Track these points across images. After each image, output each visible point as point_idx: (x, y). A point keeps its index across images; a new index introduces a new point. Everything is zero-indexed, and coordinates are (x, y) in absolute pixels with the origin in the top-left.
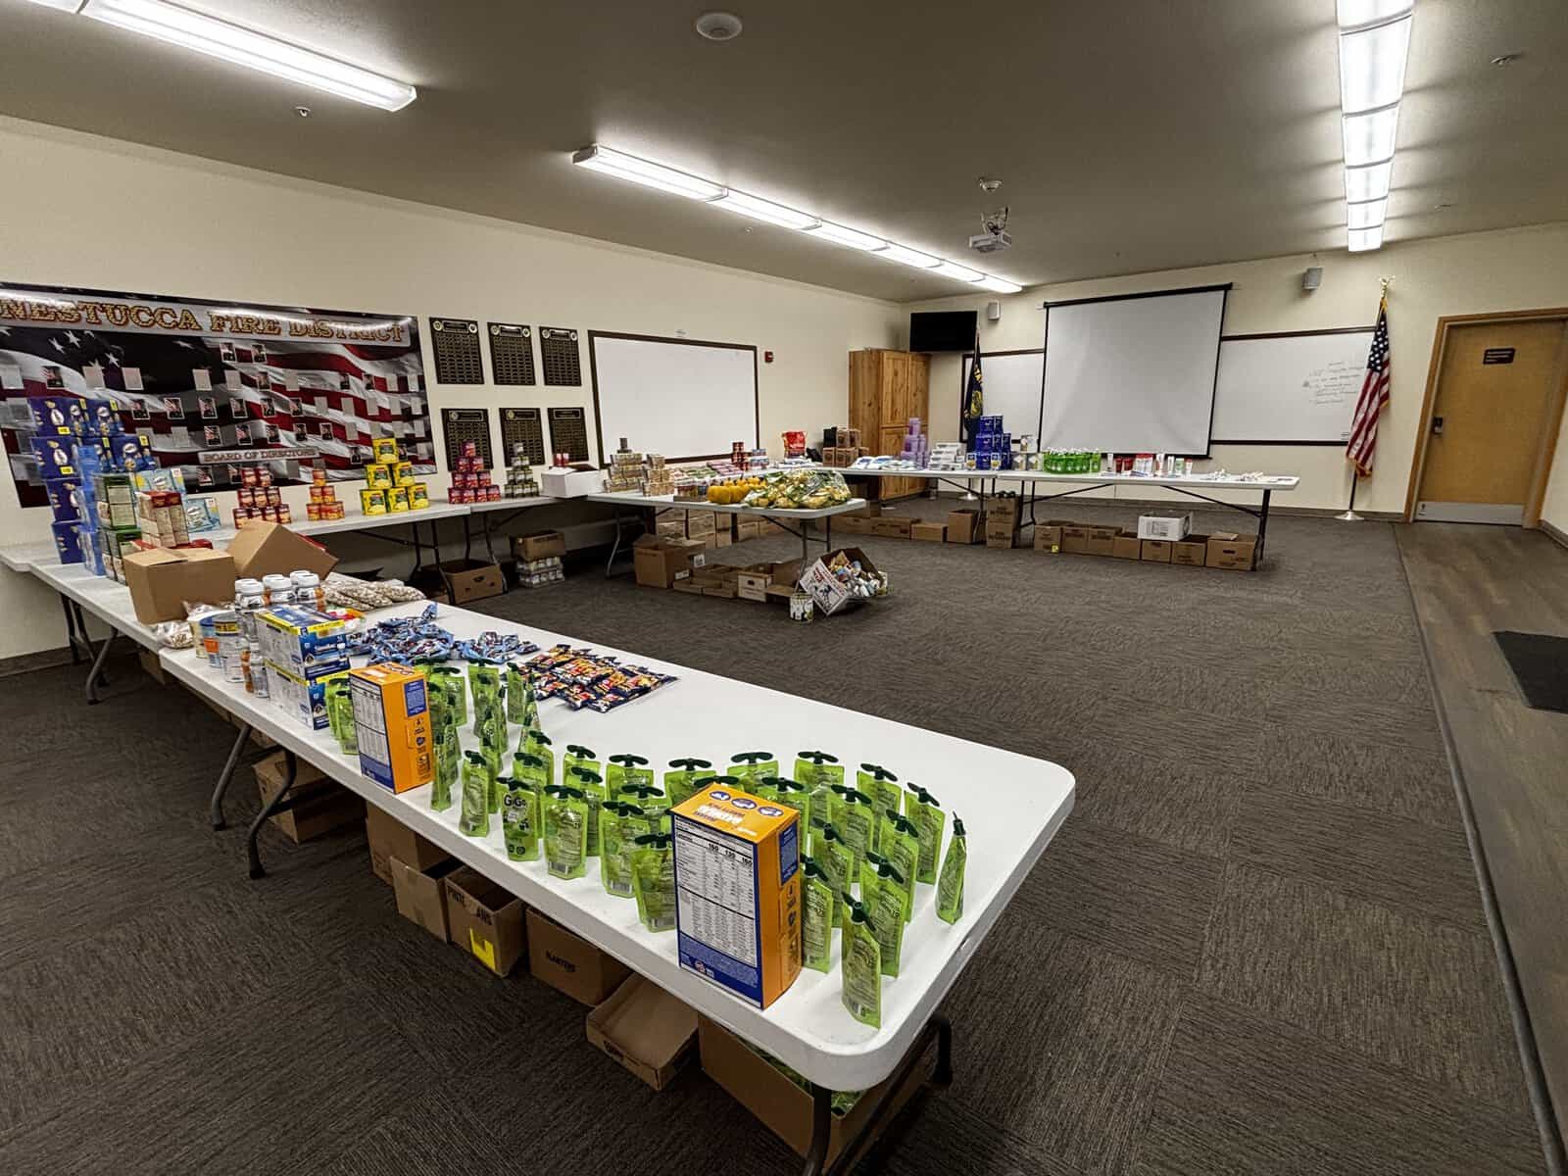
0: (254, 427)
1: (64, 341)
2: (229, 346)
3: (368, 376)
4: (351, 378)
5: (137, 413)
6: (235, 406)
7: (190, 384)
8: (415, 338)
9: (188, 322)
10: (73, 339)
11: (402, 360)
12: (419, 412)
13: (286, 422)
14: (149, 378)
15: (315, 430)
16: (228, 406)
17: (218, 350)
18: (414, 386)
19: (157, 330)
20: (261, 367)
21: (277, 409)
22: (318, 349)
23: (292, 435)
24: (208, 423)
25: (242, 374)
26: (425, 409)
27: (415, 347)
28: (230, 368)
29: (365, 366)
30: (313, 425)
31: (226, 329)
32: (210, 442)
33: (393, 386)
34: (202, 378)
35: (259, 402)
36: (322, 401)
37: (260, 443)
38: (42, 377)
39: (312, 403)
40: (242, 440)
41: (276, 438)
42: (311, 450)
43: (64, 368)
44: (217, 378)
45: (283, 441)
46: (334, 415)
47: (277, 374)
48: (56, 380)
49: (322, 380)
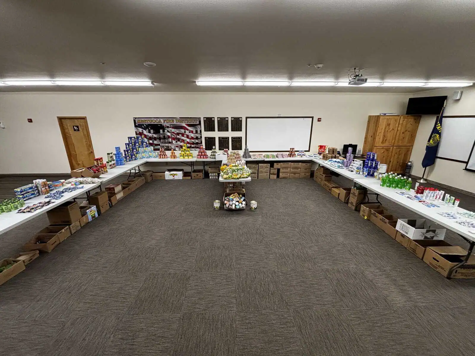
0: (169, 139)
1: (144, 126)
2: (166, 125)
3: (189, 130)
4: (186, 131)
5: (152, 137)
6: (166, 136)
7: (159, 132)
8: (200, 122)
9: (160, 121)
10: (145, 125)
11: (197, 127)
12: (200, 138)
13: (174, 139)
14: (154, 131)
15: (179, 141)
16: (165, 136)
17: (164, 126)
18: (199, 132)
19: (156, 123)
20: (171, 129)
21: (173, 137)
22: (180, 125)
23: (175, 141)
24: (162, 139)
25: (167, 130)
26: (201, 137)
27: (200, 124)
28: (166, 129)
29: (189, 128)
30: (179, 140)
31: (165, 122)
32: (162, 142)
33: (194, 132)
34: (161, 131)
35: (170, 135)
36: (181, 135)
37: (170, 143)
38: (141, 131)
39: (179, 135)
40: (167, 142)
41: (172, 142)
42: (178, 144)
43: (144, 130)
44: (164, 131)
45: (173, 143)
46: (183, 138)
47: (173, 130)
48: (143, 132)
49: (181, 131)
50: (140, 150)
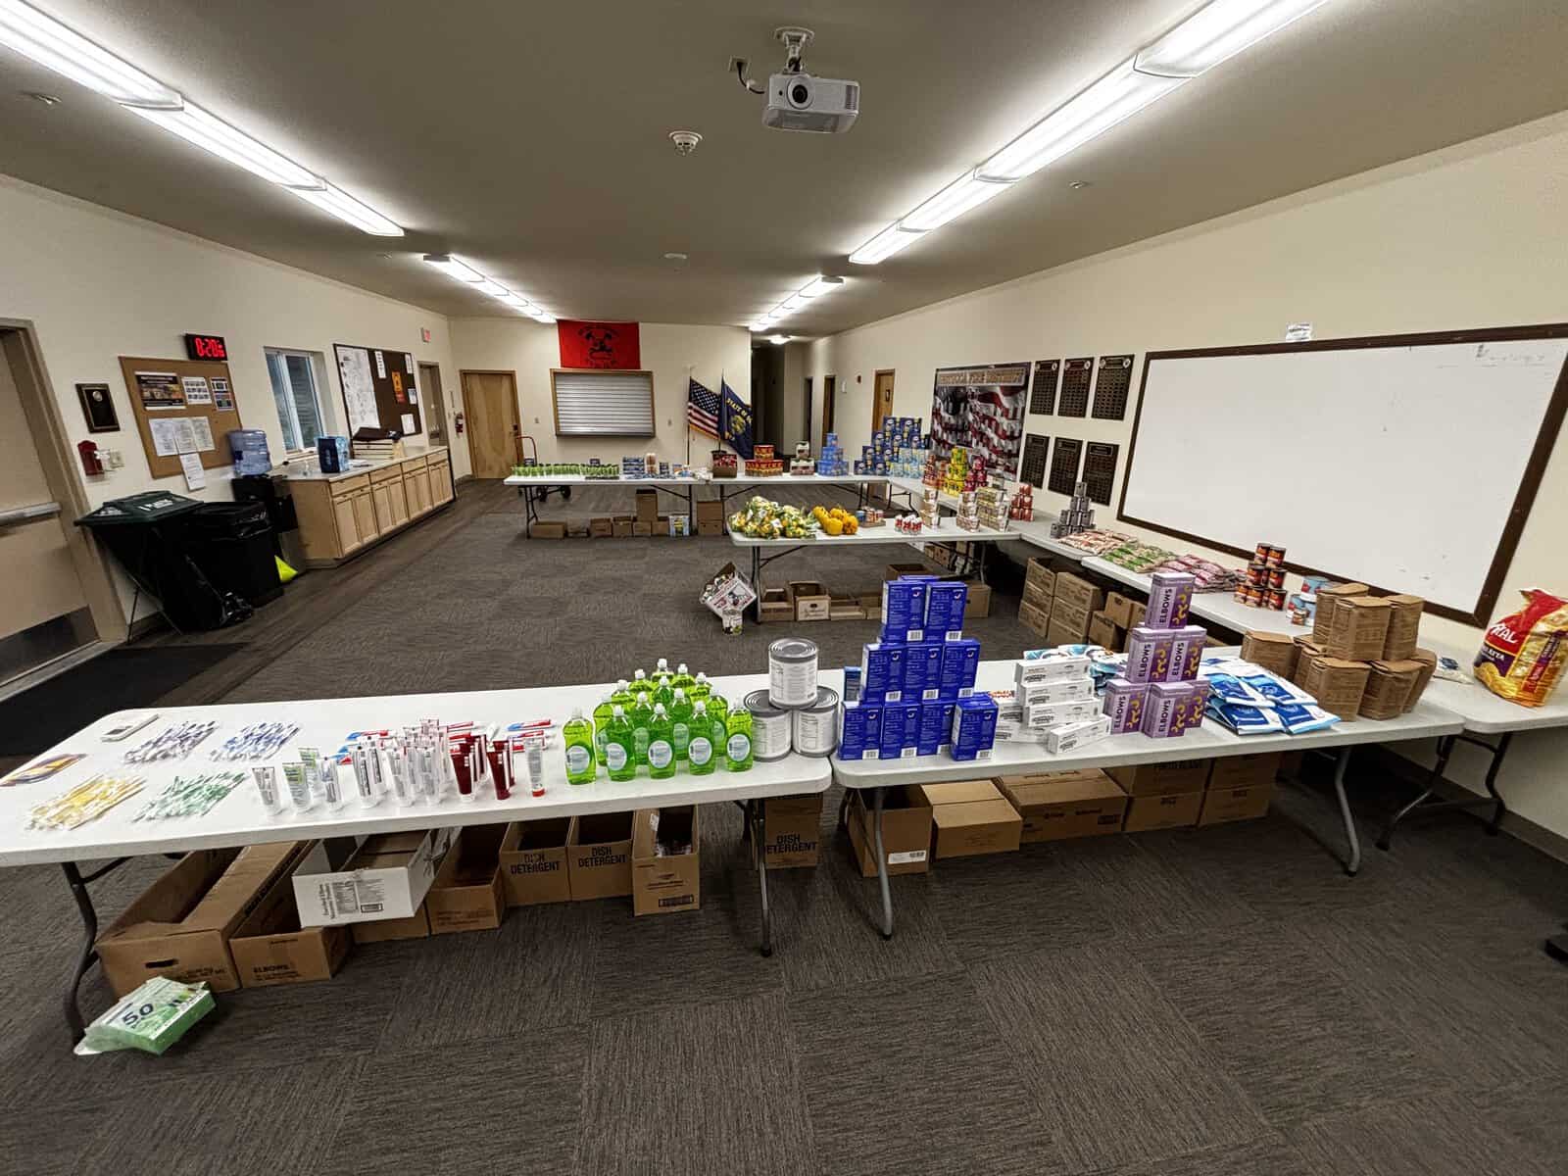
2: (971, 390)
3: (1003, 407)
4: (998, 409)
8: (1027, 379)
9: (964, 379)
11: (1019, 395)
12: (1018, 435)
16: (965, 423)
18: (1019, 415)
20: (976, 402)
22: (992, 389)
25: (971, 406)
26: (1021, 433)
27: (1026, 386)
29: (1004, 400)
33: (1011, 414)
36: (987, 421)
46: (988, 432)
47: (979, 406)
50: (904, 453)
